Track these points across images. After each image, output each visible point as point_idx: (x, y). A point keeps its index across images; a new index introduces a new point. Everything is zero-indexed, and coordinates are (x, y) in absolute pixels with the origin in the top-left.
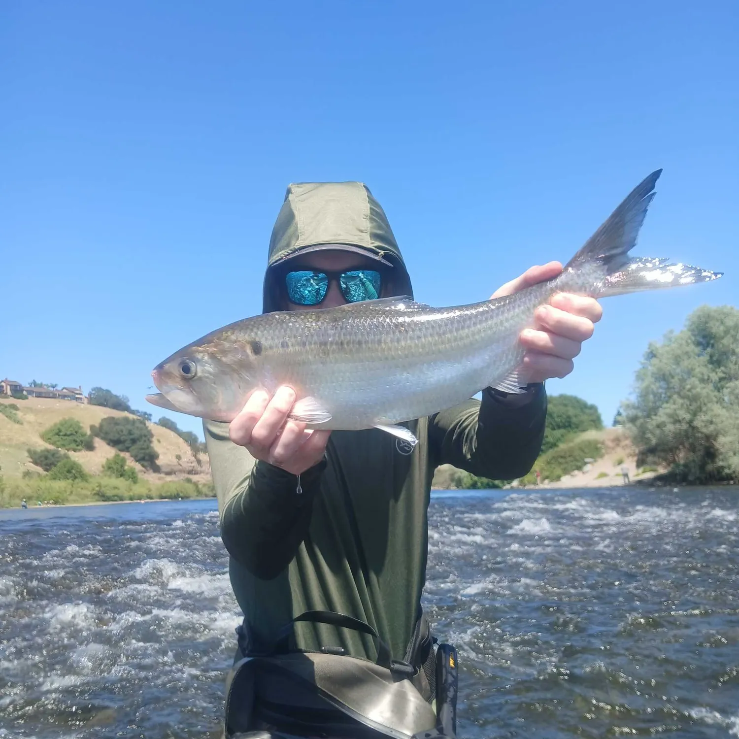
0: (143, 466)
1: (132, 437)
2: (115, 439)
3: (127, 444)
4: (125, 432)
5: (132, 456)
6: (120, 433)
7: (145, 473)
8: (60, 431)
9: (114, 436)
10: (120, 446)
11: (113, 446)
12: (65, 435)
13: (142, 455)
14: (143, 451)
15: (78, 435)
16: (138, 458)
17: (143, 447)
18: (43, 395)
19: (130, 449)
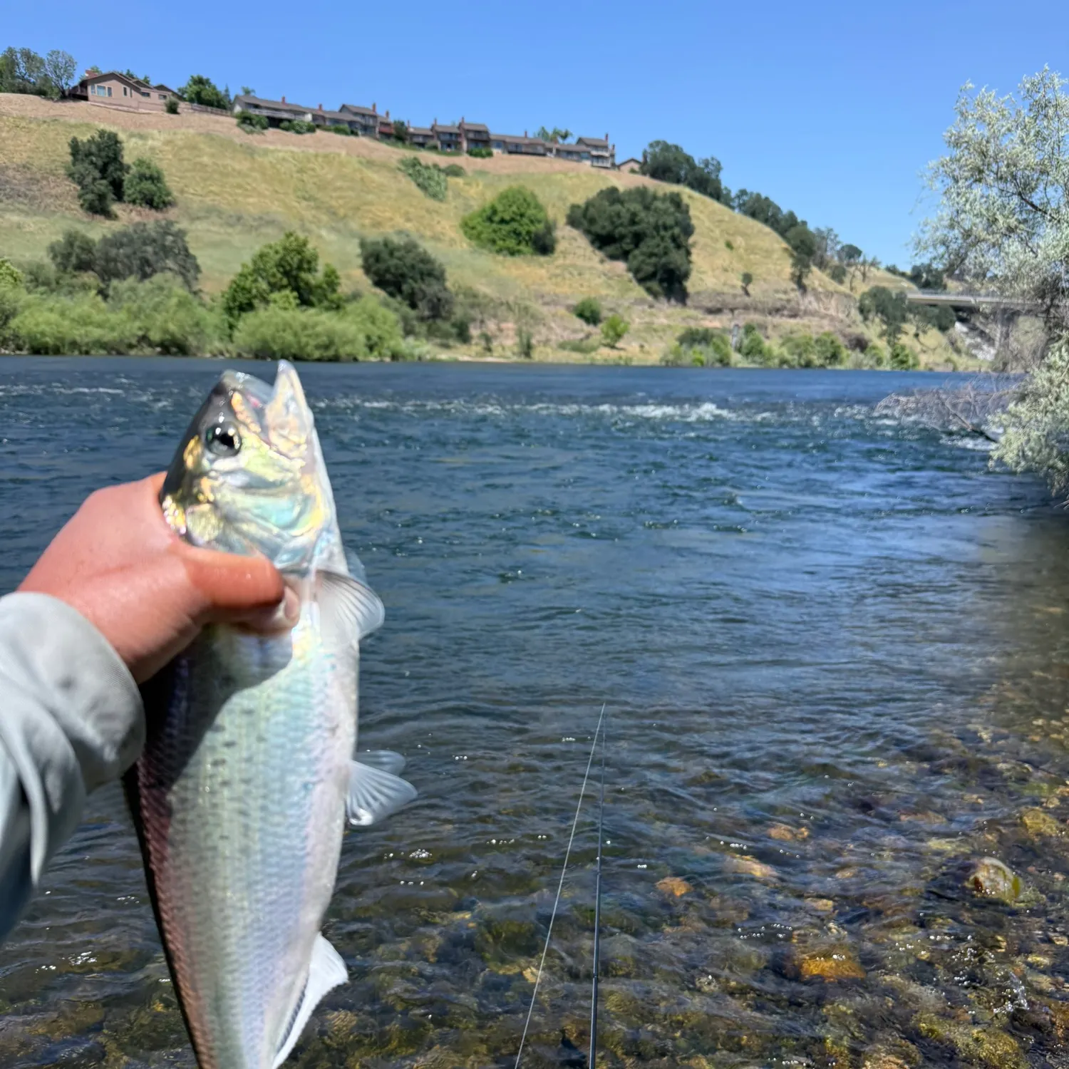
0: (649, 290)
1: (636, 228)
2: (604, 232)
3: (627, 245)
4: (626, 217)
5: (629, 270)
6: (615, 219)
7: (651, 306)
8: (495, 212)
9: (603, 226)
10: (611, 249)
11: (600, 248)
12: (503, 221)
13: (650, 269)
14: (654, 260)
15: (525, 220)
16: (641, 275)
17: (656, 251)
18: (524, 150)
19: (630, 257)
